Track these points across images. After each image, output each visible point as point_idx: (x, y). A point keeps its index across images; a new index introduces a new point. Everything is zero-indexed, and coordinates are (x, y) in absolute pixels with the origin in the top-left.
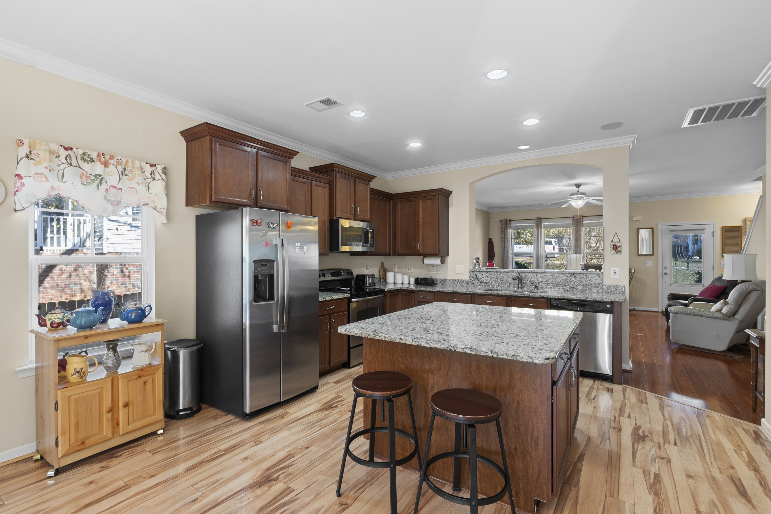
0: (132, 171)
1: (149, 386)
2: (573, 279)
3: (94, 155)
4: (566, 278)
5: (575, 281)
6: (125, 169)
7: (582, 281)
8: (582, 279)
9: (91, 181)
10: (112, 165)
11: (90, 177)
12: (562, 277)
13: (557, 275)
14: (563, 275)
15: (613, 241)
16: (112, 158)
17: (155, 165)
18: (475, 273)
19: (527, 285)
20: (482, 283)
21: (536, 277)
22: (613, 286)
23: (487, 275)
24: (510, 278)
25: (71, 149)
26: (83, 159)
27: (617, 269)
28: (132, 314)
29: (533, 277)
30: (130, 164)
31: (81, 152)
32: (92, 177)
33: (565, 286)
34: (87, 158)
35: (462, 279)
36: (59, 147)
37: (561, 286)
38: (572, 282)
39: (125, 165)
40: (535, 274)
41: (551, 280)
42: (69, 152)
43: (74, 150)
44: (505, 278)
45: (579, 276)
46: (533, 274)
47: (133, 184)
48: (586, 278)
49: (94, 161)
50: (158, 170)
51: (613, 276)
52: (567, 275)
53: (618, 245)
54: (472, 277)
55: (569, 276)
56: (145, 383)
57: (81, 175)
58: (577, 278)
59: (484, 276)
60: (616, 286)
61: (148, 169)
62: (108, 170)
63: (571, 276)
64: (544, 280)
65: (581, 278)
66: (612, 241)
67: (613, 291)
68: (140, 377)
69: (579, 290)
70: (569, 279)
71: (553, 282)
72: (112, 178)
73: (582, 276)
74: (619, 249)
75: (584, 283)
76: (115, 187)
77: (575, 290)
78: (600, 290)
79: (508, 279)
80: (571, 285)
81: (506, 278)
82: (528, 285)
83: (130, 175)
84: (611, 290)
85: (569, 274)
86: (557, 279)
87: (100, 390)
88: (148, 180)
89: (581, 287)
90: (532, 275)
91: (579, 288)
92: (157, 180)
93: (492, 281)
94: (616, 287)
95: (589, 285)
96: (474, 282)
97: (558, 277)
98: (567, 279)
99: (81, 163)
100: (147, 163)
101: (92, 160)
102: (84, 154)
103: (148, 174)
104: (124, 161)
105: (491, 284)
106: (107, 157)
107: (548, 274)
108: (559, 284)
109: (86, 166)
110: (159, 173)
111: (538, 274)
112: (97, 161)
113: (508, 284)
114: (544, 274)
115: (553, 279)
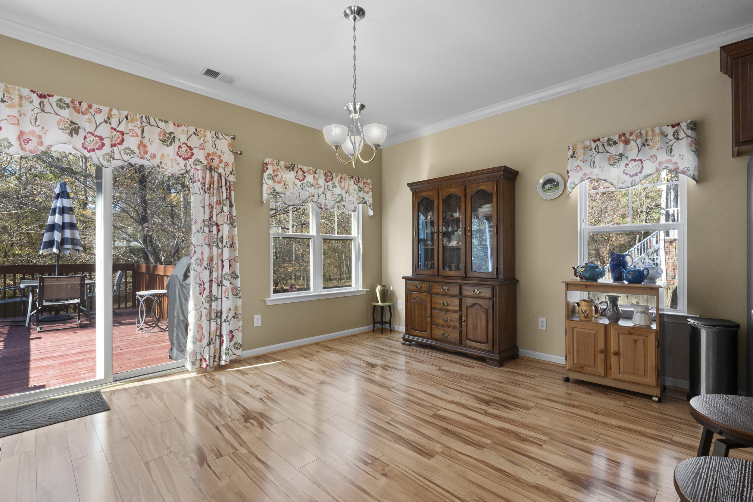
0: (652, 140)
1: (640, 346)
3: (616, 138)
6: (646, 140)
9: (616, 161)
10: (632, 141)
11: (615, 157)
16: (631, 134)
17: (679, 124)
25: (599, 140)
26: (609, 145)
28: (629, 274)
30: (650, 133)
31: (606, 139)
32: (617, 157)
34: (612, 143)
36: (590, 142)
39: (646, 136)
42: (597, 143)
43: (601, 140)
47: (654, 152)
49: (617, 143)
50: (683, 128)
56: (635, 341)
57: (608, 158)
61: (670, 131)
62: (629, 147)
68: (630, 334)
72: (632, 153)
76: (634, 160)
83: (651, 144)
87: (595, 332)
88: (671, 143)
92: (682, 139)
99: (608, 148)
100: (669, 126)
101: (615, 143)
102: (609, 140)
103: (670, 137)
104: (644, 132)
106: (628, 135)
109: (612, 150)
110: (683, 131)
112: (620, 142)
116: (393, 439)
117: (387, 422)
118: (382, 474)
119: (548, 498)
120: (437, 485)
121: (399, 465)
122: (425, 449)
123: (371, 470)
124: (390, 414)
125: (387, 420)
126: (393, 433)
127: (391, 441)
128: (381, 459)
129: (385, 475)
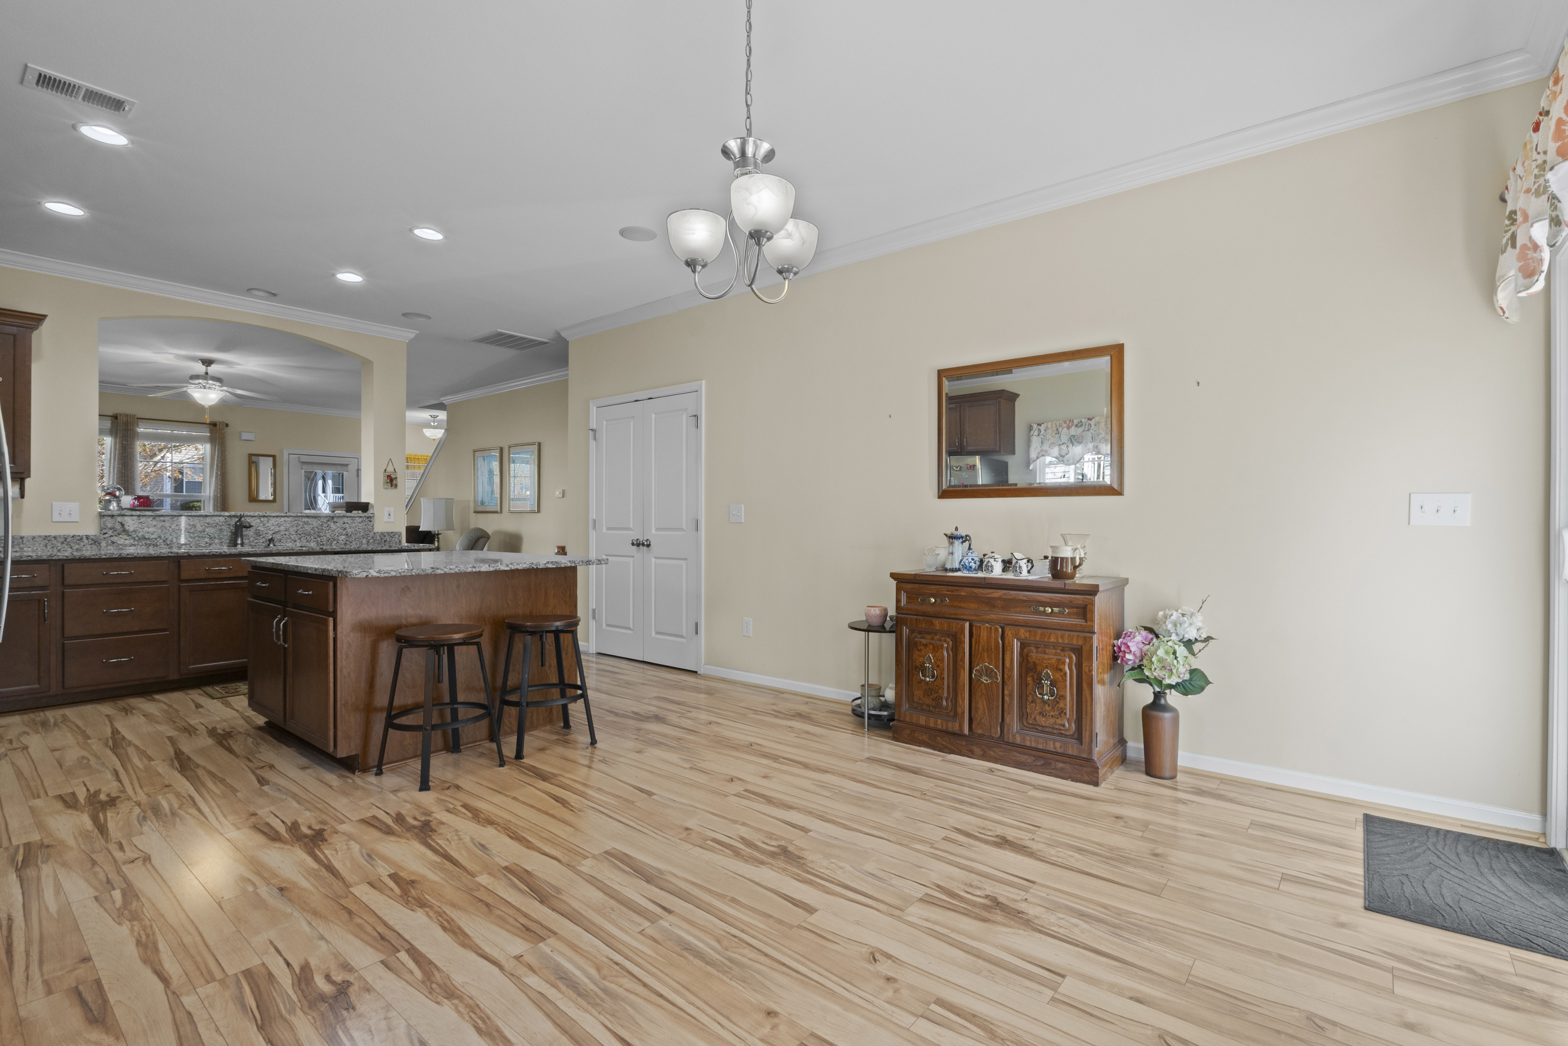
2: (332, 525)
4: (321, 523)
5: (335, 528)
7: (345, 529)
8: (346, 525)
12: (314, 523)
13: (306, 520)
14: (316, 520)
15: (387, 470)
18: (119, 519)
19: (249, 539)
20: (139, 539)
21: (267, 525)
22: (388, 533)
23: (154, 523)
24: (211, 529)
27: (392, 510)
29: (261, 525)
33: (320, 537)
35: (77, 534)
37: (312, 537)
38: (330, 531)
40: (265, 519)
41: (296, 528)
44: (200, 529)
45: (341, 521)
46: (262, 519)
48: (352, 523)
51: (386, 519)
52: (322, 520)
53: (393, 476)
54: (111, 529)
55: (325, 521)
58: (338, 524)
59: (145, 525)
60: (392, 533)
63: (328, 521)
64: (282, 528)
65: (344, 523)
66: (385, 470)
67: (388, 540)
69: (341, 542)
70: (325, 525)
71: (298, 532)
73: (346, 520)
74: (394, 482)
75: (349, 530)
77: (335, 542)
78: (371, 540)
79: (207, 530)
80: (328, 536)
81: (203, 527)
82: (251, 539)
84: (385, 539)
85: (326, 517)
86: (305, 526)
89: (344, 537)
90: (258, 521)
91: (341, 539)
93: (168, 536)
94: (392, 535)
95: (356, 534)
96: (115, 539)
97: (307, 523)
98: (322, 525)
105: (164, 541)
107: (290, 519)
108: (310, 535)
111: (272, 518)
113: (207, 540)
114: (282, 519)
115: (299, 527)
116: (663, 877)
117: (669, 911)
118: (691, 829)
119: (490, 814)
120: (620, 822)
121: (664, 840)
122: (612, 862)
123: (706, 833)
124: (657, 936)
125: (671, 918)
126: (661, 889)
127: (670, 873)
128: (692, 846)
129: (687, 829)
